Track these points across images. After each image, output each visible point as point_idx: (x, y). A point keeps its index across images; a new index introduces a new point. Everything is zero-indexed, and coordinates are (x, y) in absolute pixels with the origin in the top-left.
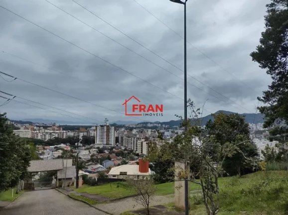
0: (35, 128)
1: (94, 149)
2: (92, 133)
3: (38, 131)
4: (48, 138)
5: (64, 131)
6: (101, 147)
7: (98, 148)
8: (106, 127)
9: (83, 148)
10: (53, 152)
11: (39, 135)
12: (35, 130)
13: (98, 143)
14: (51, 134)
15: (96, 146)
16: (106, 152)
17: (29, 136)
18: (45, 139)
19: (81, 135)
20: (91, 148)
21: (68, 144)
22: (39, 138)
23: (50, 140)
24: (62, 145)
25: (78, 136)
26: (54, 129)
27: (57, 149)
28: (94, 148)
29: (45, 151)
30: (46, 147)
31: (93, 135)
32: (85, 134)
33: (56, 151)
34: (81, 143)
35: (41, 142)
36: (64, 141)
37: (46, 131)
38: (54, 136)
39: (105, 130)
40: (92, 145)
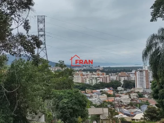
0: (84, 73)
1: (134, 94)
2: (133, 77)
3: (86, 77)
4: (94, 82)
5: (108, 76)
6: (141, 91)
7: (138, 92)
8: (144, 72)
9: (125, 92)
10: (100, 96)
11: (87, 79)
12: (84, 75)
13: (138, 87)
14: (96, 78)
15: (136, 91)
16: (146, 96)
17: (80, 81)
18: (92, 83)
19: (122, 79)
20: (131, 92)
21: (111, 88)
22: (88, 82)
23: (96, 84)
24: (106, 89)
25: (120, 80)
26: (98, 75)
27: (102, 93)
28: (135, 92)
29: (93, 95)
30: (93, 91)
31: (133, 79)
32: (126, 78)
33: (101, 94)
34: (123, 87)
35: (89, 86)
36: (108, 86)
37: (93, 76)
38: (99, 81)
39: (145, 75)
40: (132, 89)
